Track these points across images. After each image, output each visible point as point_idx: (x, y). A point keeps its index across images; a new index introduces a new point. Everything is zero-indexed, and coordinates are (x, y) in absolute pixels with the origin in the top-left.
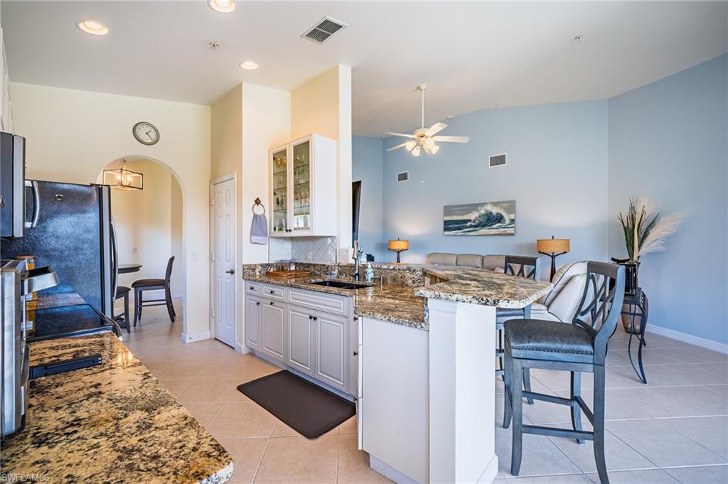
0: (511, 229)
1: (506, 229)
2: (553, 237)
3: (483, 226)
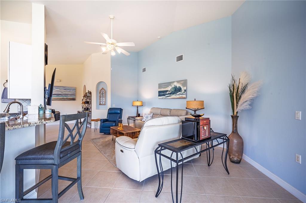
0: (184, 95)
1: (182, 95)
2: (195, 99)
3: (173, 94)
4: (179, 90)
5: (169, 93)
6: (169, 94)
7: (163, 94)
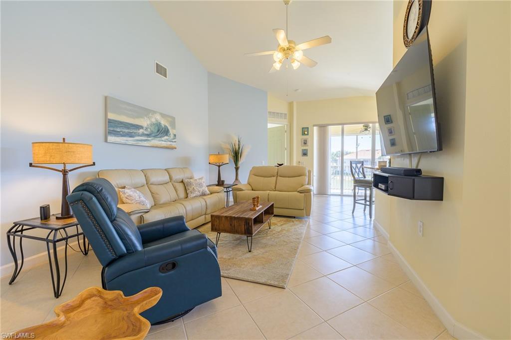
3: (155, 136)
4: (166, 132)
5: (146, 132)
7: (127, 131)
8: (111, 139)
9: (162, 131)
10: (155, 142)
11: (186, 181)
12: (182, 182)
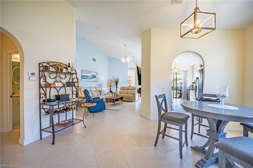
1: (97, 80)
3: (92, 78)
6: (90, 78)
7: (86, 78)
8: (83, 80)
9: (94, 77)
10: (92, 80)
11: (100, 91)
12: (99, 91)
